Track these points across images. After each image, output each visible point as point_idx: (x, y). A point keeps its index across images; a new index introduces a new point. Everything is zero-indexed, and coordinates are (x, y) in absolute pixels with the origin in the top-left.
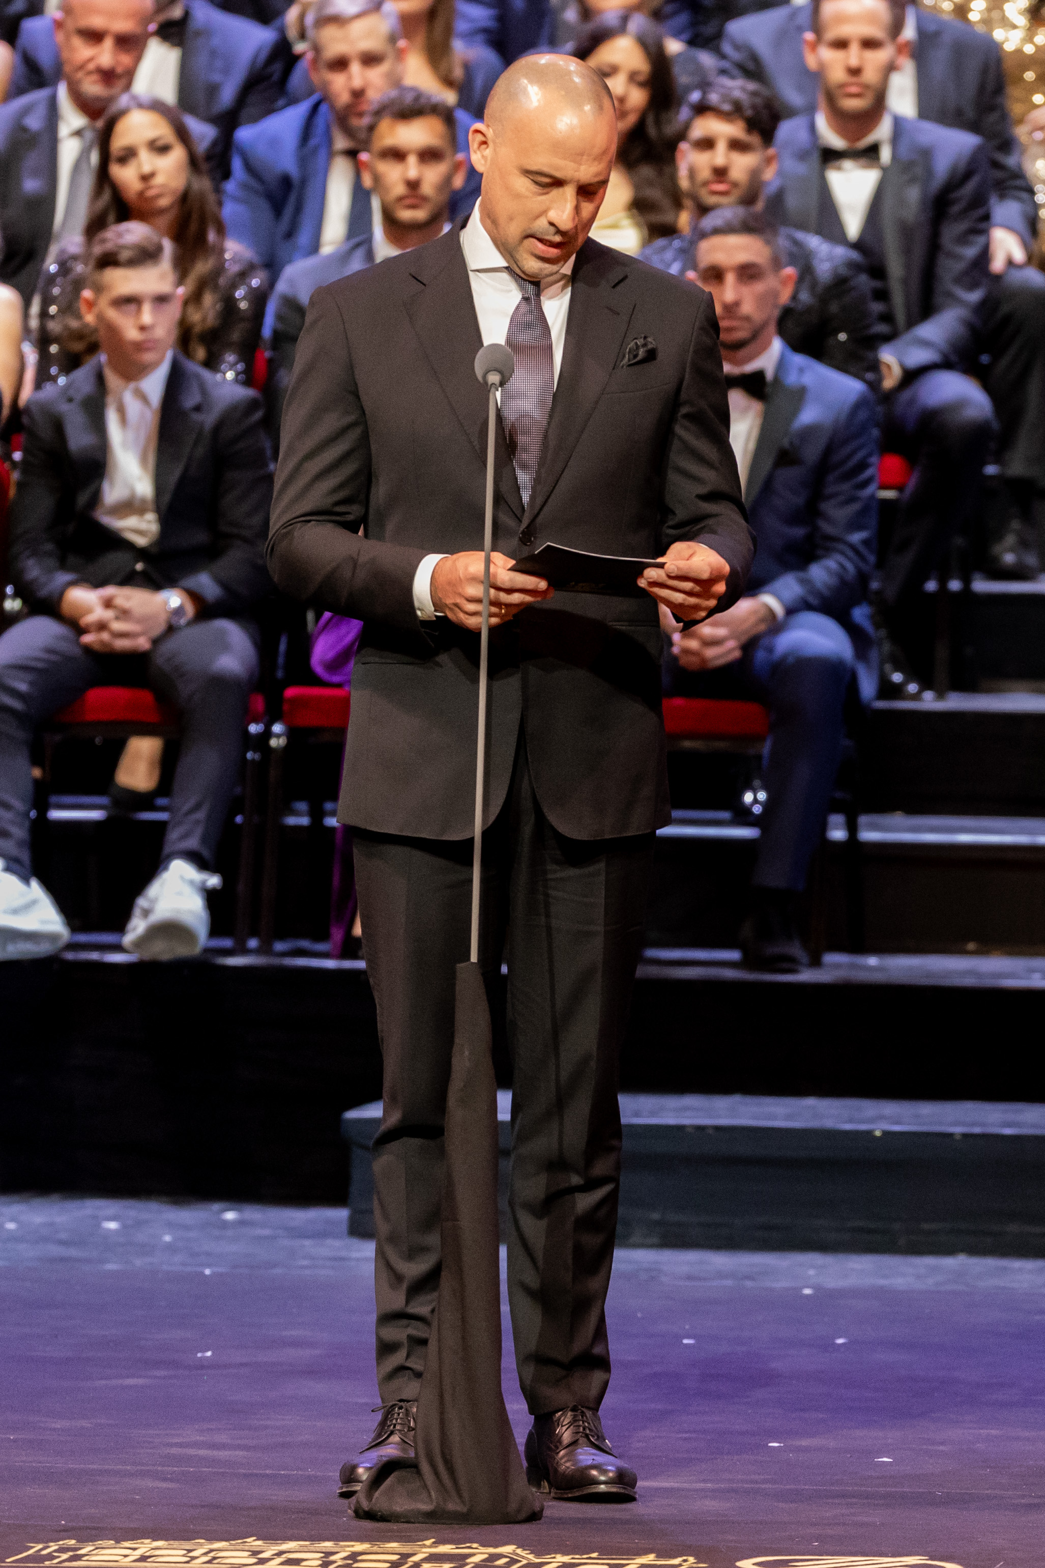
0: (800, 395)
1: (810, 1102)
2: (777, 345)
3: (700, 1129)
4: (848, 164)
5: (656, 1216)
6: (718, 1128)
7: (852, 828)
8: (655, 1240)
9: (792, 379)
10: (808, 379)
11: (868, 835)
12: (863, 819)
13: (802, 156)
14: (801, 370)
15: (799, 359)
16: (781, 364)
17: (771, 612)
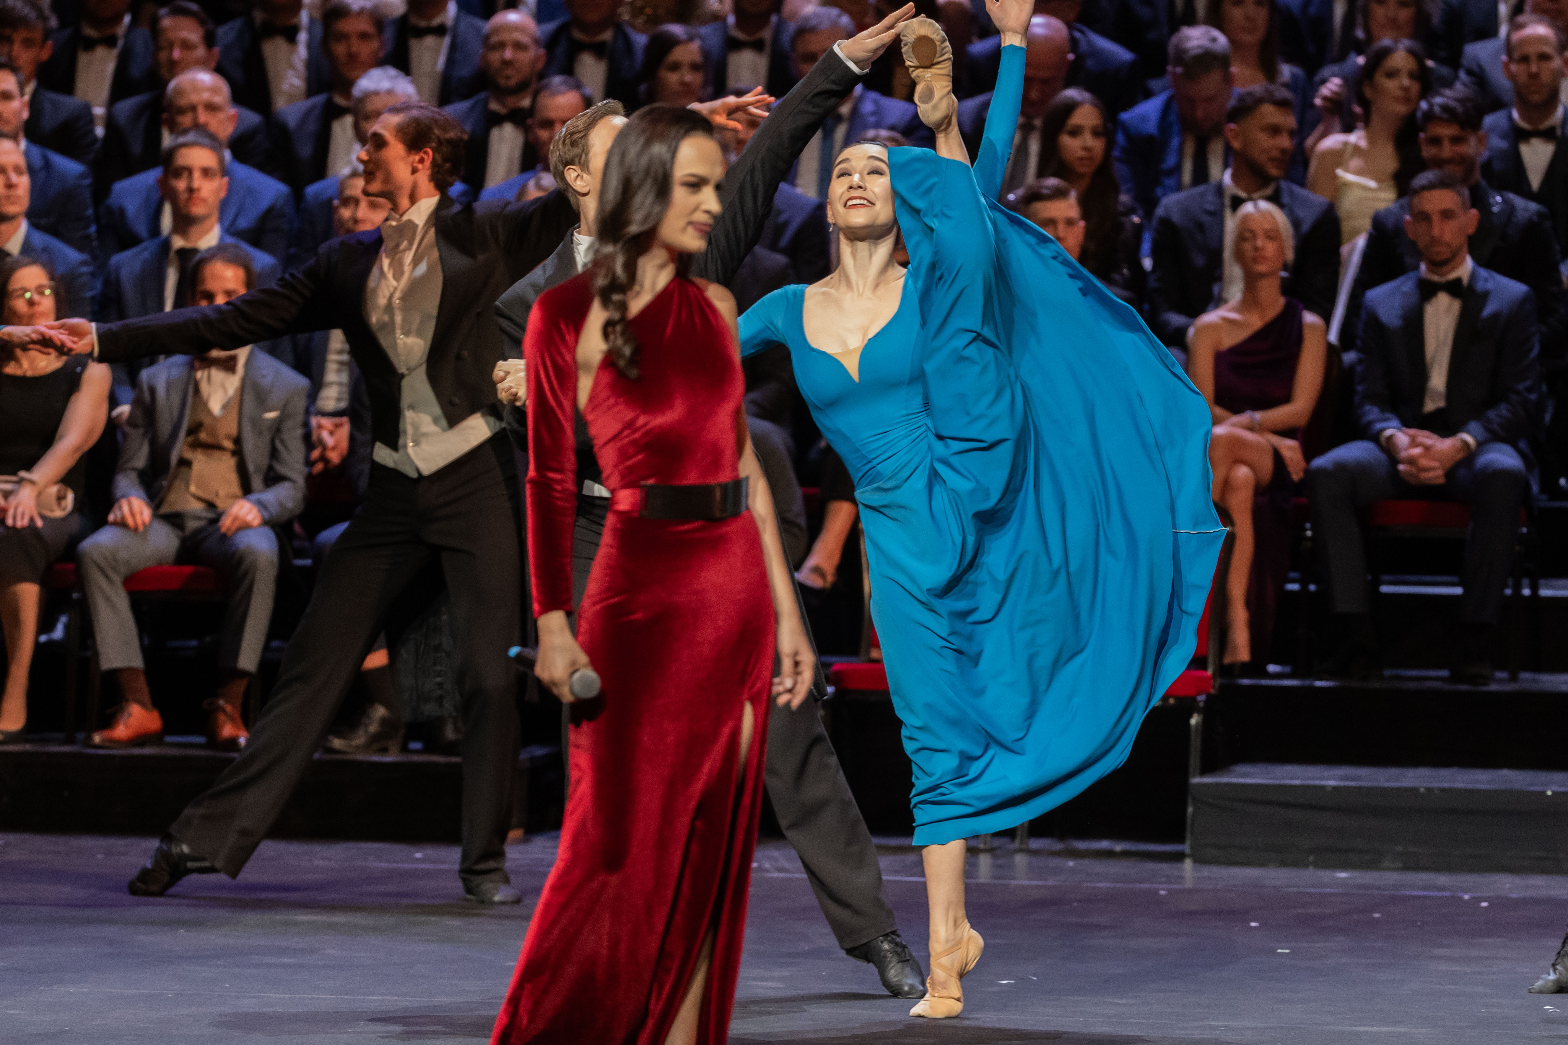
0: (1485, 296)
1: (1505, 772)
2: (1469, 263)
3: (1429, 790)
4: (1535, 141)
5: (1399, 848)
6: (1443, 790)
7: (1534, 588)
8: (1399, 865)
9: (1480, 286)
10: (1490, 286)
11: (1545, 592)
12: (1542, 582)
13: (1504, 136)
14: (1486, 280)
15: (1483, 273)
16: (1473, 276)
17: (1466, 444)
